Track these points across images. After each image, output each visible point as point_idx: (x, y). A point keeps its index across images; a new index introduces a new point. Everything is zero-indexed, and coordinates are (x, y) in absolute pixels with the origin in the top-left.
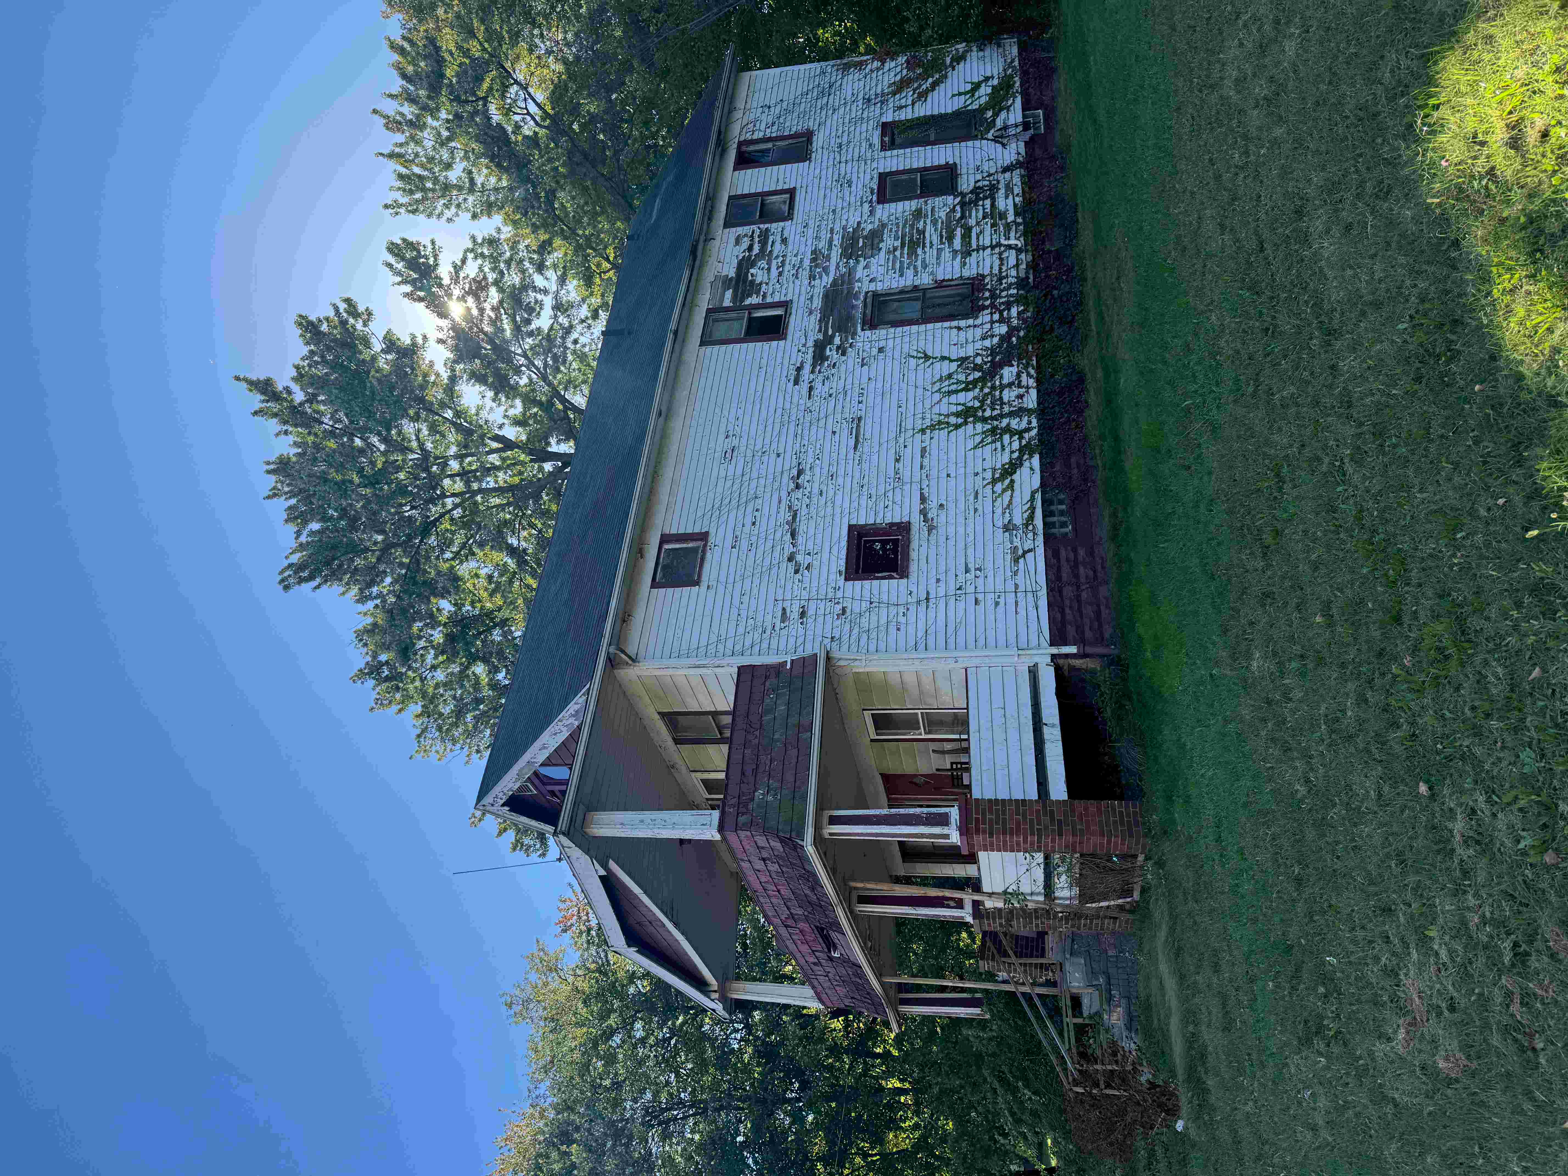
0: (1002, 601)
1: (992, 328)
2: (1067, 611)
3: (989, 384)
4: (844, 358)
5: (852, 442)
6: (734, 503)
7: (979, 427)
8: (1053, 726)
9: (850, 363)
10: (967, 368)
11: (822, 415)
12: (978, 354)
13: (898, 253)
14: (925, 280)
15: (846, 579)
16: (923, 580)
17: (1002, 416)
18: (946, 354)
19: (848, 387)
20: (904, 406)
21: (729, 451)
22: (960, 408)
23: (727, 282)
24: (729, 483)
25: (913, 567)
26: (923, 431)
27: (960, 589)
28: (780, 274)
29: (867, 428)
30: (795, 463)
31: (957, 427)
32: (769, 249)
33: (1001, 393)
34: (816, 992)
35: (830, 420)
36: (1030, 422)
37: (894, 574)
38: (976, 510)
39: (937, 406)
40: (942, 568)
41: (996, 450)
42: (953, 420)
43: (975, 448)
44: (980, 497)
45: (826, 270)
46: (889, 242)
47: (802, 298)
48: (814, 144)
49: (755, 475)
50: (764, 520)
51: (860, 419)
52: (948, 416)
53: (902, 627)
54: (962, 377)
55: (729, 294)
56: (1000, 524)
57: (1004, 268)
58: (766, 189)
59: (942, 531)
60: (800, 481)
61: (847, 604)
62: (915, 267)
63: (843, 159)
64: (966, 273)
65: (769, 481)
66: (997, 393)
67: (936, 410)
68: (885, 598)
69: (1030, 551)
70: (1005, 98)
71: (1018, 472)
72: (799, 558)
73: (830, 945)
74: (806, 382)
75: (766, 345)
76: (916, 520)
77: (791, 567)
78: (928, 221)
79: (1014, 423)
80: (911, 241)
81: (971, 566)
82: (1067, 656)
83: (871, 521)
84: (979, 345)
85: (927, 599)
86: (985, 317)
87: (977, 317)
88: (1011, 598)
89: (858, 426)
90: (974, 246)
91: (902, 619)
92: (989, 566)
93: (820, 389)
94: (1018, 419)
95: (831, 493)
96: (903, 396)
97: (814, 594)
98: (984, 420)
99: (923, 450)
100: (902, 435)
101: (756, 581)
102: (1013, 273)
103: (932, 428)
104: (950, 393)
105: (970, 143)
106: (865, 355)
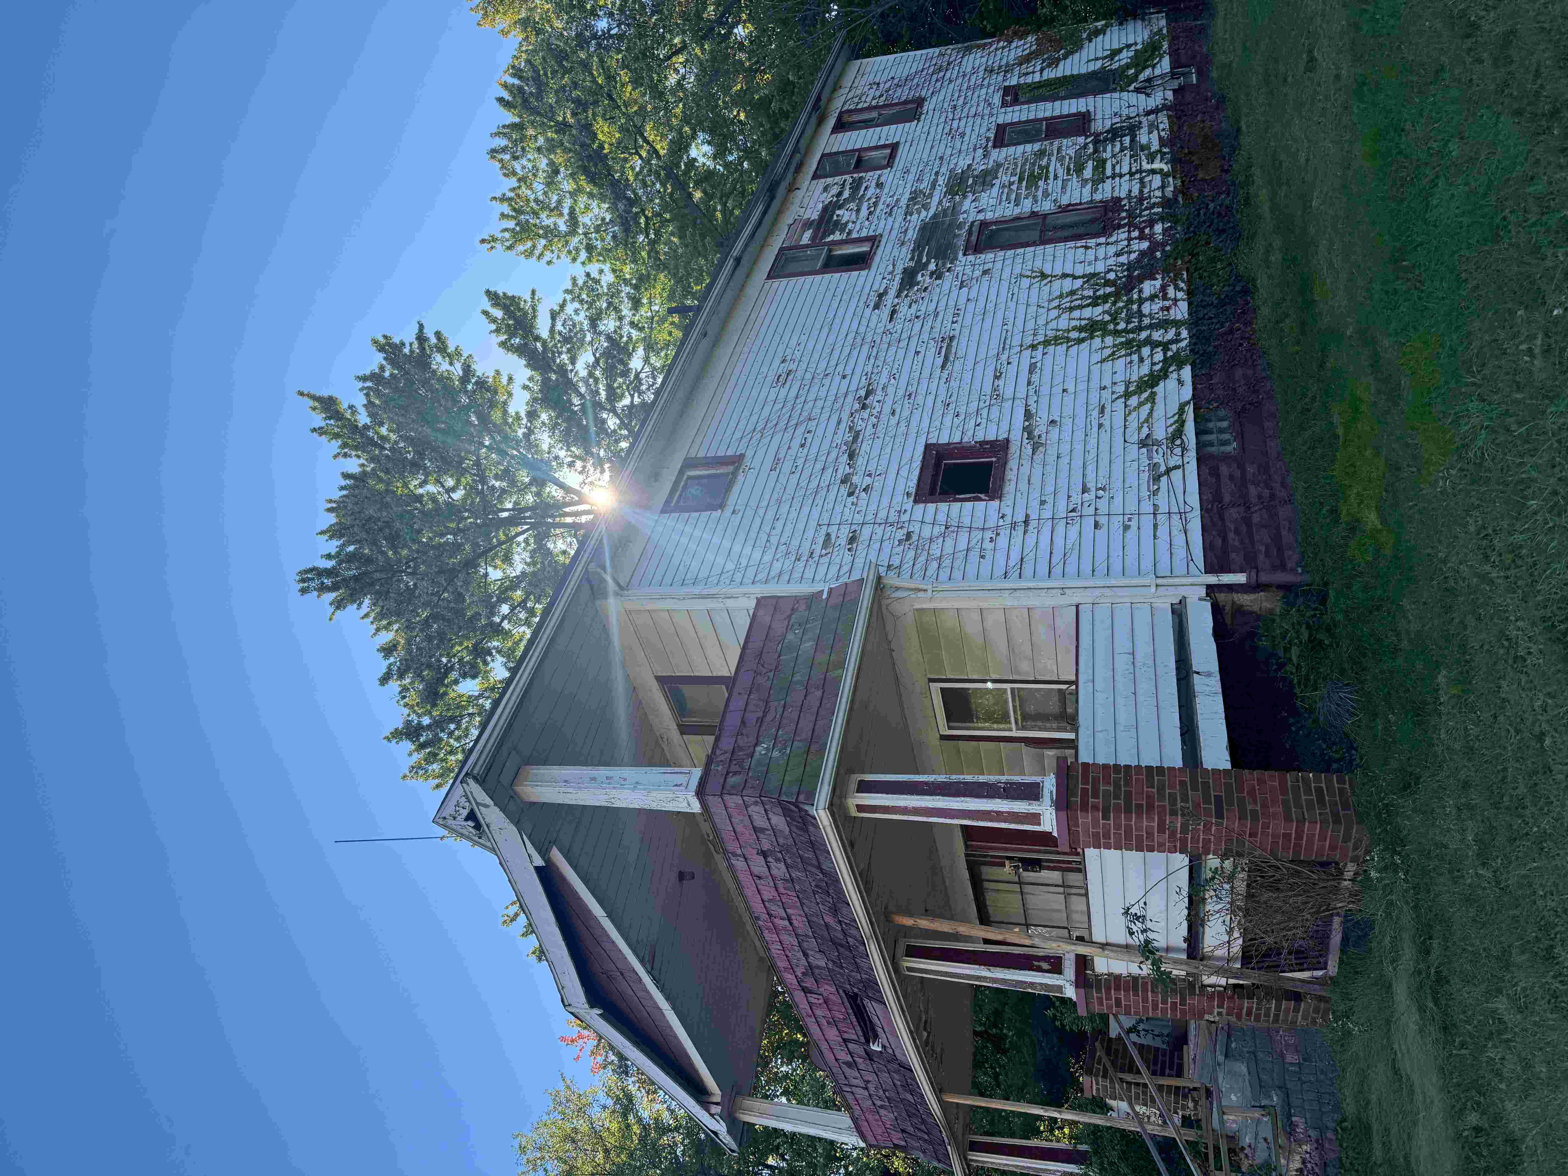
0: (1134, 524)
1: (1129, 245)
2: (1231, 535)
3: (1125, 298)
4: (938, 282)
5: (940, 361)
6: (782, 425)
7: (1109, 340)
8: (1209, 675)
9: (946, 287)
10: (1097, 284)
11: (904, 336)
12: (1111, 270)
13: (1014, 187)
14: (1047, 206)
15: (916, 501)
16: (1021, 502)
17: (1140, 329)
18: (1068, 271)
19: (941, 308)
20: (1011, 323)
21: (784, 376)
22: (1083, 323)
23: (808, 224)
24: (778, 406)
25: (1009, 488)
26: (1033, 347)
27: (1073, 510)
28: (870, 213)
29: (960, 347)
30: (864, 382)
31: (1080, 341)
32: (862, 193)
33: (1140, 306)
34: (854, 1120)
35: (914, 340)
36: (1178, 334)
37: (982, 496)
38: (1100, 426)
39: (1054, 322)
40: (1050, 489)
41: (1131, 362)
42: (1074, 335)
43: (1102, 361)
44: (1107, 410)
45: (926, 207)
46: (1004, 178)
47: (894, 232)
48: (925, 108)
49: (812, 396)
50: (817, 442)
51: (952, 339)
52: (1068, 331)
53: (989, 555)
54: (1087, 293)
55: (808, 234)
56: (1135, 438)
57: (1146, 190)
58: (864, 146)
59: (1052, 452)
60: (867, 402)
61: (915, 528)
62: (1035, 197)
63: (957, 117)
64: (1098, 197)
65: (829, 403)
66: (1135, 307)
67: (1053, 325)
68: (966, 521)
69: (1176, 467)
70: (1152, 57)
71: (1162, 384)
72: (855, 479)
73: (869, 1032)
74: (889, 306)
75: (845, 275)
76: (1016, 436)
77: (844, 490)
78: (1053, 159)
79: (1157, 335)
80: (1032, 175)
81: (1091, 485)
82: (1230, 588)
83: (957, 439)
84: (1111, 261)
85: (1026, 522)
86: (1122, 235)
87: (1111, 235)
88: (1147, 521)
89: (949, 346)
90: (1109, 172)
91: (988, 545)
92: (1117, 484)
93: (904, 311)
94: (1162, 331)
95: (906, 413)
96: (1010, 316)
97: (870, 518)
98: (1116, 333)
99: (1032, 368)
100: (1006, 352)
101: (796, 505)
102: (1158, 193)
103: (1046, 343)
104: (1071, 309)
105: (1108, 95)
106: (965, 277)
